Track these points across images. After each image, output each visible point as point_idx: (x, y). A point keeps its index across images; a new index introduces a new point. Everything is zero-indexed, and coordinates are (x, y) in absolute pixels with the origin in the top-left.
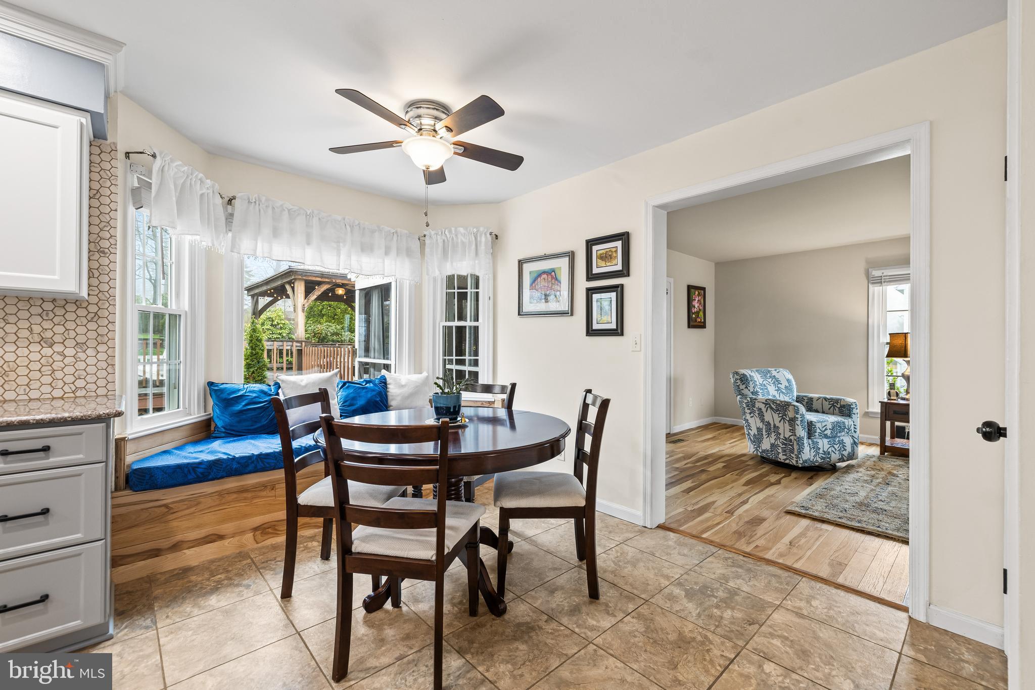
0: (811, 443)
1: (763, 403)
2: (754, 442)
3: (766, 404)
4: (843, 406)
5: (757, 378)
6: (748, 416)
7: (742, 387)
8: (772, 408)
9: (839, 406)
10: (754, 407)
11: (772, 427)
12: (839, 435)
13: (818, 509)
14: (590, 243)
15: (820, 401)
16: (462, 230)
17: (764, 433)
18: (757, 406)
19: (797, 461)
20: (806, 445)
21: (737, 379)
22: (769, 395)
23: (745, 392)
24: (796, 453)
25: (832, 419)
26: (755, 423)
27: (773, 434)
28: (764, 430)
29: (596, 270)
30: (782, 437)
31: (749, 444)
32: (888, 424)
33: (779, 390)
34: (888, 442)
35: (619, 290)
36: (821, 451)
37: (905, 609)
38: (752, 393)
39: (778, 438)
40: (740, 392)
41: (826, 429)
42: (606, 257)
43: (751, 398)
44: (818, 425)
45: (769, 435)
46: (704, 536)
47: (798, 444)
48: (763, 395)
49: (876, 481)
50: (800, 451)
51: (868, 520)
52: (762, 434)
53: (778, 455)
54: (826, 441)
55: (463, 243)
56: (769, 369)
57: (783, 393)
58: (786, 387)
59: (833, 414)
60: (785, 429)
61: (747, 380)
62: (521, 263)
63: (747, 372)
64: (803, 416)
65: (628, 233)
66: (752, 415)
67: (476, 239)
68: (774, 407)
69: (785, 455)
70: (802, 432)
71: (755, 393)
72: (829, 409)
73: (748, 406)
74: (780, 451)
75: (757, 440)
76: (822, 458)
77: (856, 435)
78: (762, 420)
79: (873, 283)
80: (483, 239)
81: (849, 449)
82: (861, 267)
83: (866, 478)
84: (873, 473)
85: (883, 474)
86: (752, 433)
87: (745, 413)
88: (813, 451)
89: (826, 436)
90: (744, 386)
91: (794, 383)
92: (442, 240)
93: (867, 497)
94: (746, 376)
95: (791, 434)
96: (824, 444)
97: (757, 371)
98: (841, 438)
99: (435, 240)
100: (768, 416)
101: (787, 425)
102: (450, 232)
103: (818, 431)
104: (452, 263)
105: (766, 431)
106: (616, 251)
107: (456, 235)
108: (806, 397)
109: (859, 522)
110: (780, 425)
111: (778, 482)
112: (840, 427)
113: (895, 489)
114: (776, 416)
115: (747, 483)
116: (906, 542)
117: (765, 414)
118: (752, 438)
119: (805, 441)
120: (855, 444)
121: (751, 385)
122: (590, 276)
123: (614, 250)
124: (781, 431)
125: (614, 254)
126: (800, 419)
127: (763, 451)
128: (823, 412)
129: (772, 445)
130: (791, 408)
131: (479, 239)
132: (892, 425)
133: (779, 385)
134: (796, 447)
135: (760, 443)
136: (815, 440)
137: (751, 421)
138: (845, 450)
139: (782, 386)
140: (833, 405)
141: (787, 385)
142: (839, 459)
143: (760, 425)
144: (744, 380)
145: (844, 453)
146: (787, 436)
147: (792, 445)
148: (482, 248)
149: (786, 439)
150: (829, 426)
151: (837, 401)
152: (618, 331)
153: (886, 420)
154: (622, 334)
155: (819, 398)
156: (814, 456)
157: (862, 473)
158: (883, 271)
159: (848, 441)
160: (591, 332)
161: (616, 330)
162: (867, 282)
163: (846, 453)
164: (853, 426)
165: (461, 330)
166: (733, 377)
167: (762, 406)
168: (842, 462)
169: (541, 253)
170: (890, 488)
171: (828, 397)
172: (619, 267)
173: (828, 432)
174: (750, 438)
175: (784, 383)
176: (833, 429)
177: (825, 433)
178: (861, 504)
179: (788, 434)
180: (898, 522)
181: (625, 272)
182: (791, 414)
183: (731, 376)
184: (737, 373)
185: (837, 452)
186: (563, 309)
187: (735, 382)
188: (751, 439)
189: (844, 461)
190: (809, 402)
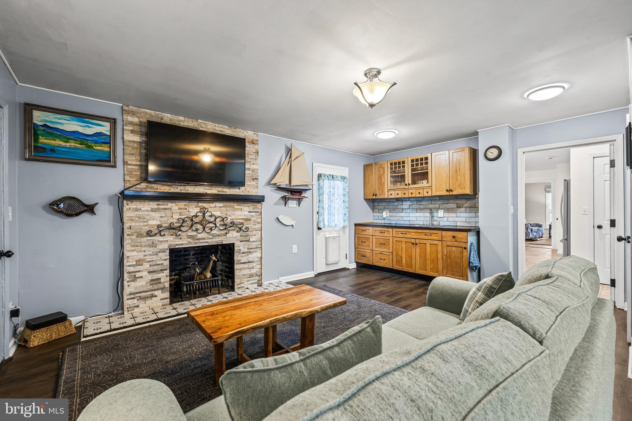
0: (532, 233)
4: (540, 225)
12: (539, 232)
25: (536, 228)
44: (533, 229)
50: (529, 235)
64: (530, 227)
72: (536, 226)
81: (541, 235)
82: (543, 188)
89: (535, 232)
95: (527, 231)
112: (539, 230)
119: (530, 233)
120: (543, 234)
128: (534, 227)
130: (527, 225)
151: (538, 224)
155: (533, 224)
158: (547, 190)
159: (541, 233)
162: (545, 192)
164: (542, 230)
171: (535, 223)
173: (536, 231)
185: (538, 236)
189: (539, 238)
190: (530, 224)
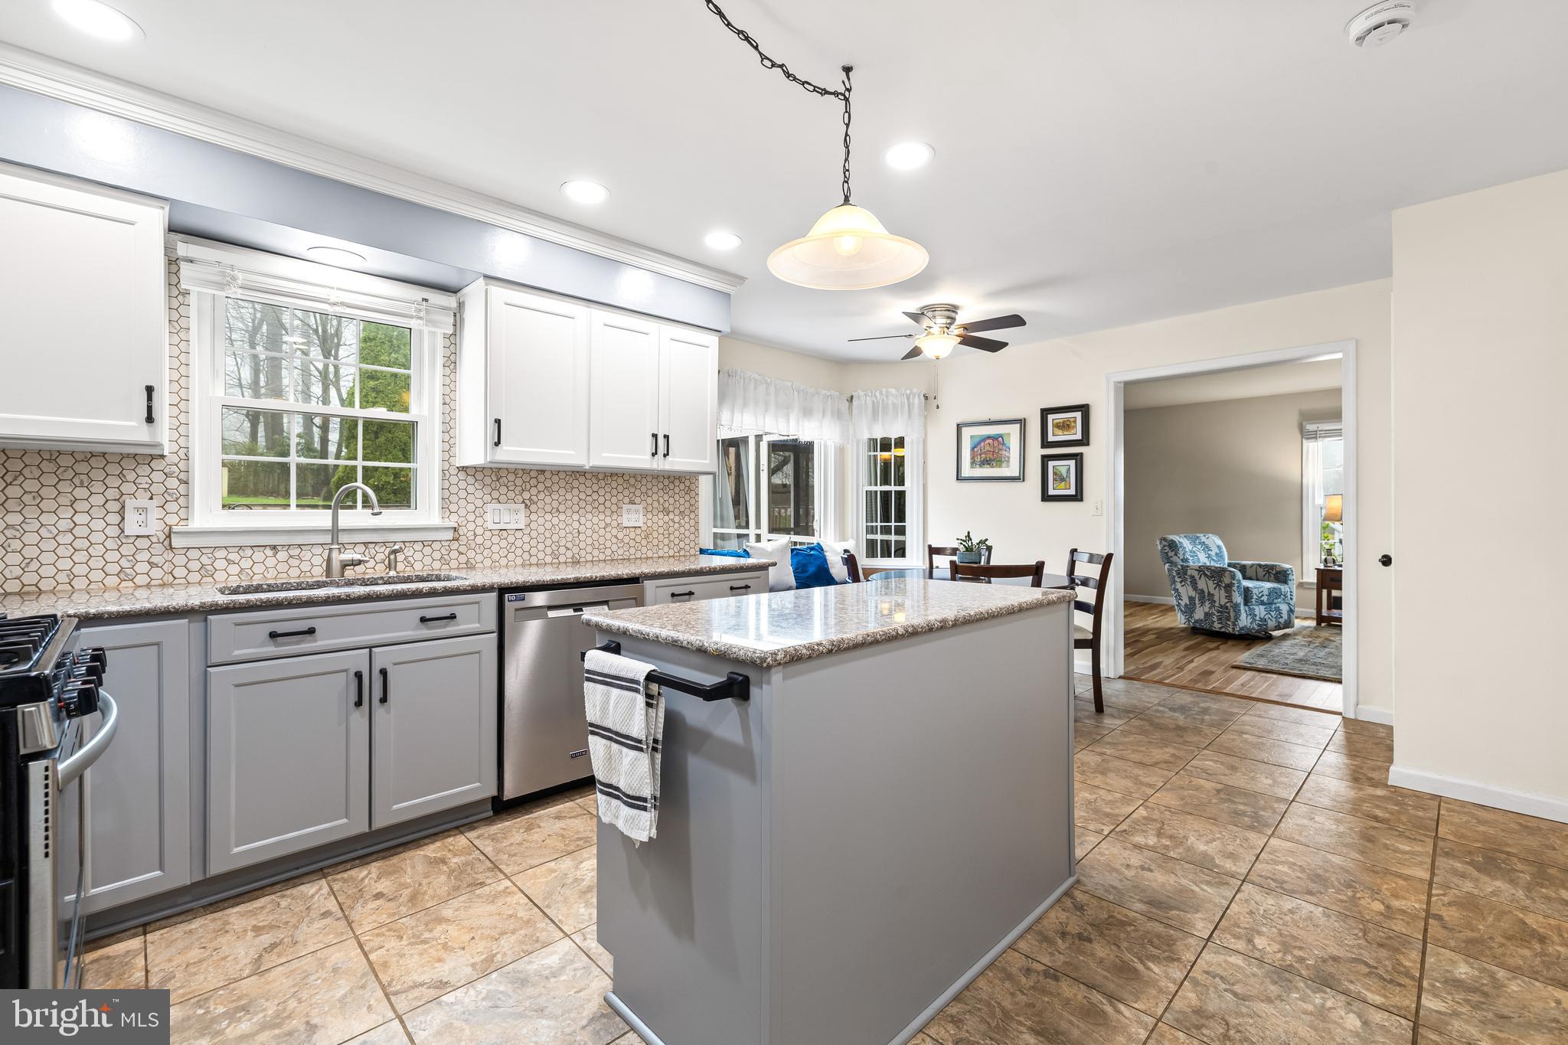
0: (1247, 609)
1: (1196, 570)
2: (1185, 612)
3: (1199, 571)
4: (1278, 573)
5: (1186, 543)
6: (1178, 586)
7: (1171, 554)
8: (1206, 575)
9: (1274, 572)
10: (1186, 574)
11: (1206, 594)
12: (1275, 601)
13: (1261, 663)
14: (1045, 413)
15: (1254, 568)
16: (893, 391)
17: (1197, 602)
18: (1189, 574)
19: (1233, 629)
20: (1243, 611)
21: (1164, 546)
22: (1200, 562)
23: (1175, 559)
24: (1232, 620)
25: (1268, 585)
26: (1187, 592)
27: (1207, 602)
28: (1197, 599)
29: (1051, 438)
30: (1217, 604)
31: (1179, 615)
32: (1325, 592)
33: (1209, 557)
34: (1325, 612)
35: (1078, 458)
36: (1258, 618)
37: (1340, 714)
38: (1182, 560)
39: (1212, 606)
40: (1168, 559)
41: (1263, 595)
42: (1065, 426)
43: (1181, 566)
44: (1255, 591)
45: (1202, 604)
46: (1167, 681)
47: (1234, 611)
48: (1194, 562)
49: (1312, 646)
50: (1237, 618)
51: (1307, 669)
52: (1195, 604)
53: (1213, 623)
54: (1262, 608)
55: (894, 404)
56: (1198, 535)
57: (1213, 560)
58: (1216, 554)
59: (1269, 581)
60: (1220, 597)
61: (1176, 546)
62: (959, 427)
63: (1175, 538)
64: (1239, 581)
65: (1088, 405)
66: (1183, 583)
67: (908, 399)
68: (1208, 574)
69: (1221, 623)
70: (1238, 599)
71: (1185, 560)
72: (1264, 575)
73: (1178, 574)
74: (1215, 619)
75: (1189, 610)
76: (1259, 625)
77: (1292, 603)
78: (1195, 588)
79: (1307, 439)
80: (916, 401)
81: (1285, 616)
82: (1294, 419)
83: (1303, 643)
84: (1310, 639)
85: (1320, 640)
86: (1183, 603)
87: (1174, 582)
88: (1249, 617)
89: (1263, 603)
90: (1173, 553)
91: (1224, 549)
92: (871, 402)
93: (1306, 655)
94: (1175, 542)
95: (1227, 601)
96: (1260, 611)
97: (1185, 537)
98: (1278, 605)
99: (863, 402)
100: (1202, 584)
101: (1223, 592)
102: (881, 393)
103: (1255, 597)
104: (883, 425)
105: (1199, 600)
106: (1075, 422)
107: (887, 397)
108: (1238, 564)
109: (1300, 670)
110: (1215, 592)
111: (1217, 648)
112: (1276, 593)
113: (1333, 650)
114: (1210, 583)
115: (1186, 649)
116: (1340, 682)
117: (1199, 582)
118: (1183, 609)
119: (1242, 607)
120: (1291, 611)
121: (1181, 552)
122: (1045, 444)
123: (1072, 420)
124: (1216, 598)
125: (1073, 424)
126: (1237, 585)
127: (1196, 621)
128: (1258, 580)
129: (1207, 614)
130: (1227, 574)
131: (911, 400)
132: (1329, 594)
133: (1209, 552)
134: (1232, 614)
135: (1192, 613)
136: (1252, 607)
137: (1182, 590)
138: (1282, 617)
139: (1213, 553)
140: (1268, 572)
141: (1218, 552)
142: (1276, 627)
143: (1192, 593)
144: (1173, 546)
145: (1280, 620)
146: (1223, 603)
147: (1228, 613)
148: (916, 410)
149: (1221, 607)
150: (1266, 592)
151: (1272, 567)
152: (1078, 497)
153: (1323, 588)
154: (1081, 500)
155: (1252, 565)
156: (1251, 623)
157: (1299, 639)
158: (1317, 425)
159: (1284, 608)
160: (1046, 497)
161: (1076, 495)
162: (1300, 438)
163: (1282, 621)
164: (1289, 593)
165: (886, 495)
166: (1160, 543)
167: (1195, 574)
168: (1279, 630)
169: (985, 418)
170: (1327, 650)
171: (1262, 563)
172: (1079, 436)
173: (1265, 598)
174: (1180, 609)
175: (1215, 550)
176: (1269, 595)
177: (1262, 599)
178: (1300, 660)
179: (1223, 601)
180: (1334, 670)
181: (1085, 441)
182: (1227, 580)
183: (1158, 543)
184: (1165, 539)
185: (1274, 620)
186: (1014, 475)
187: (1162, 549)
188: (1182, 611)
189: (1280, 629)
190: (1243, 569)
